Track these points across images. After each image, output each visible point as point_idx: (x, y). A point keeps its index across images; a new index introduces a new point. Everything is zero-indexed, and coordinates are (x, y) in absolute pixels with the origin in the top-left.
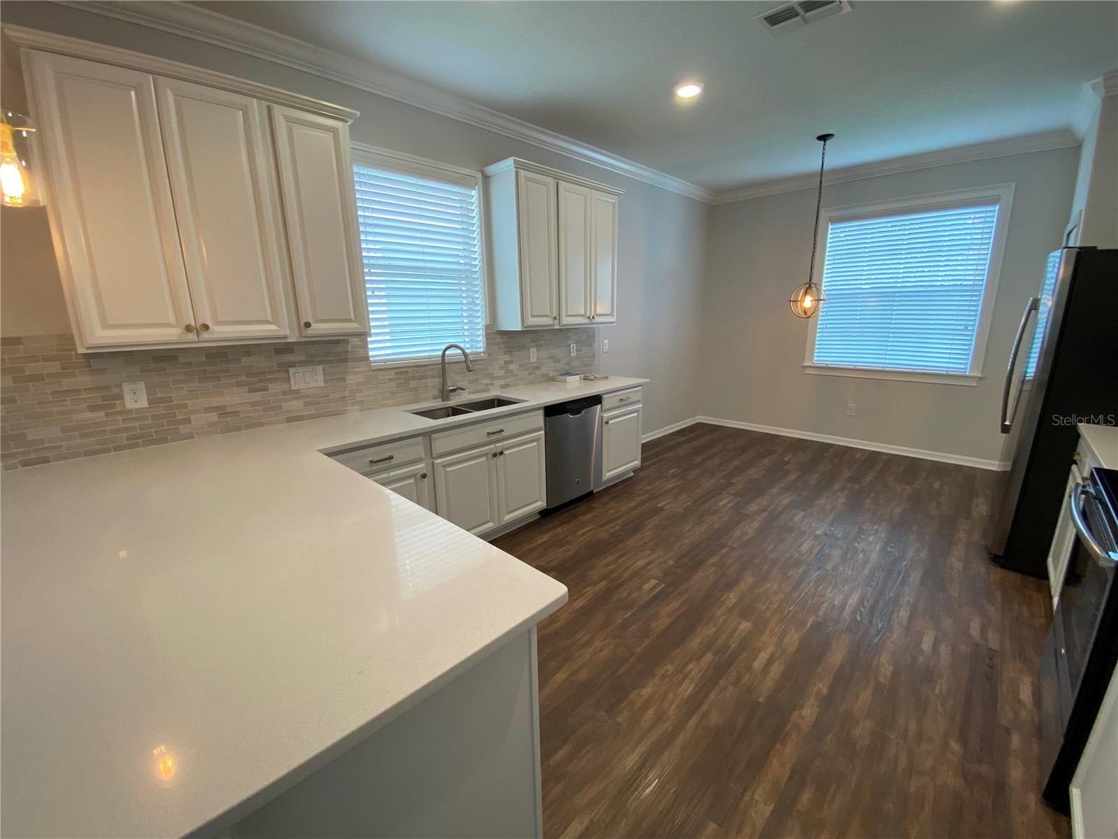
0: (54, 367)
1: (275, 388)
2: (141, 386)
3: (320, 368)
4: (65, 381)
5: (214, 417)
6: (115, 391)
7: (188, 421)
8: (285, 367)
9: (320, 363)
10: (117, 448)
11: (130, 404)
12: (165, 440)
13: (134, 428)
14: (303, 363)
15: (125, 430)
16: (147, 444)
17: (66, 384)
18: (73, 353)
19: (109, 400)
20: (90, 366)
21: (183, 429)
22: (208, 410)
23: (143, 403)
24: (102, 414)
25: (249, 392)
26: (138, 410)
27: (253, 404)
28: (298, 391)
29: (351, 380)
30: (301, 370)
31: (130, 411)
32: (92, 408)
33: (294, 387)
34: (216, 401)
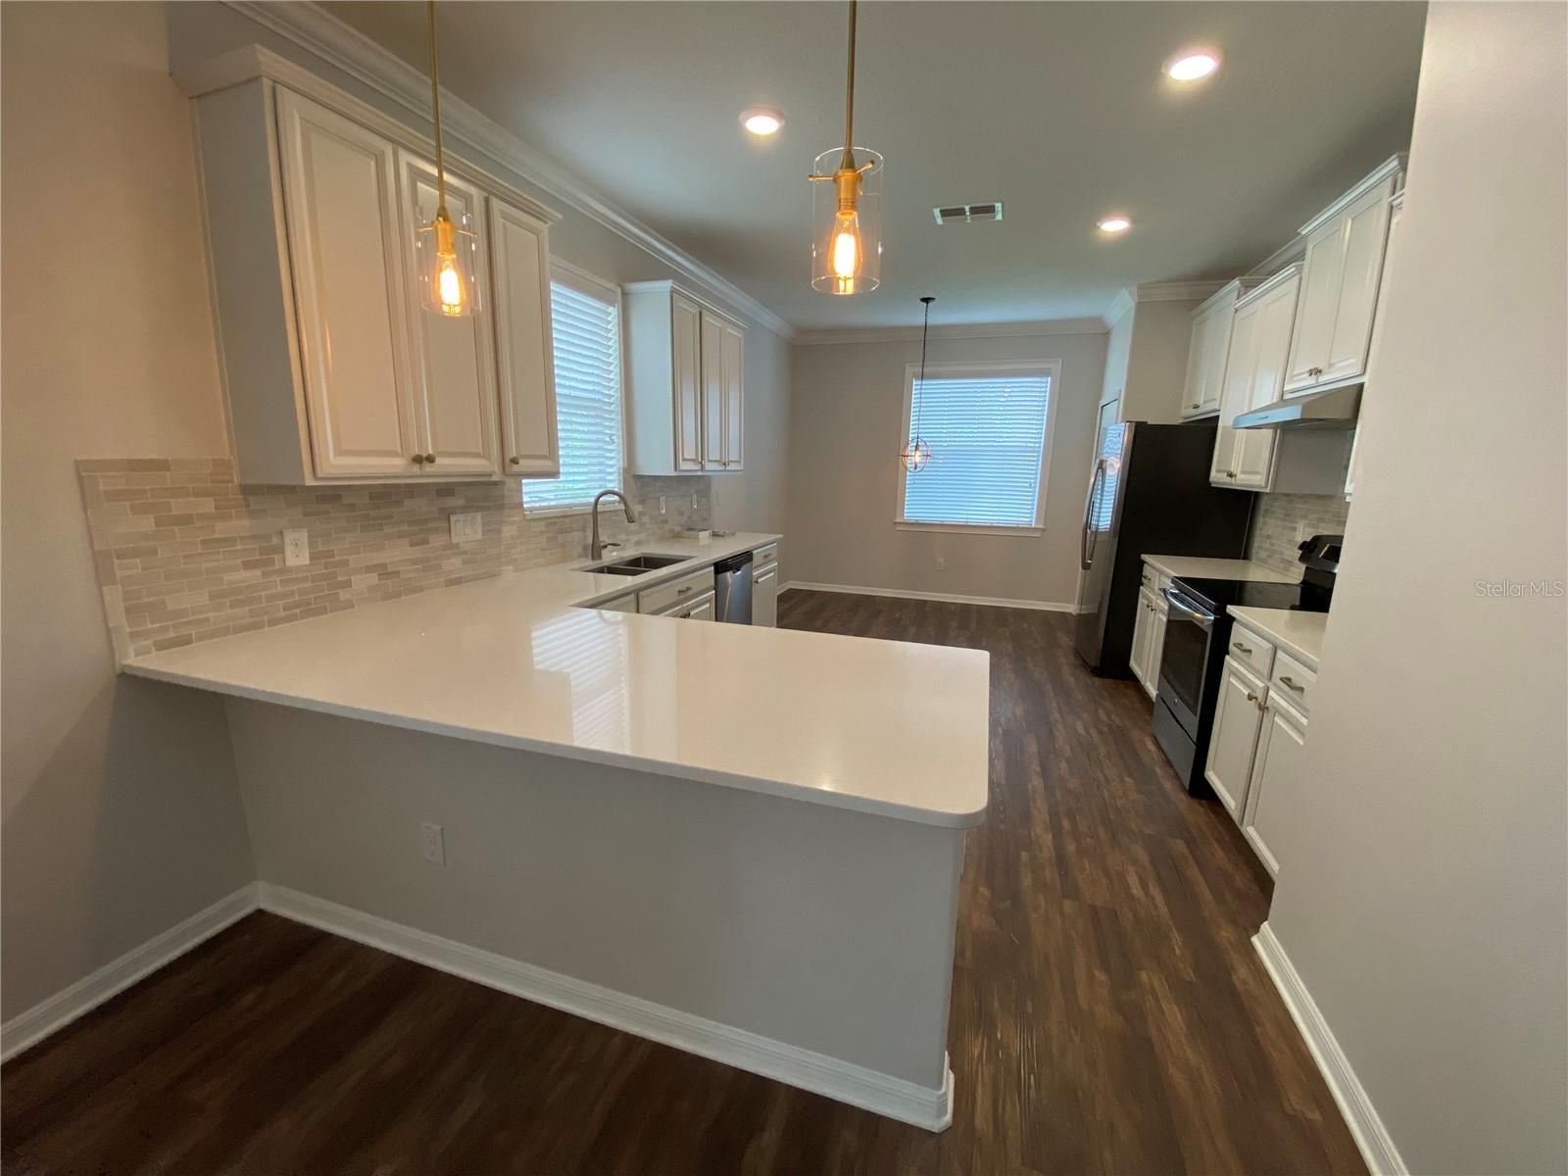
0: (208, 506)
1: (437, 540)
2: (303, 536)
3: (479, 516)
4: (219, 525)
5: (373, 579)
6: (275, 541)
7: (348, 584)
8: (447, 514)
9: (478, 509)
10: (273, 622)
11: (291, 561)
12: (322, 611)
13: (292, 593)
14: (464, 509)
15: (284, 595)
16: (307, 614)
17: (222, 529)
18: (230, 485)
19: (268, 553)
20: (248, 506)
21: (344, 595)
22: (369, 569)
23: (304, 559)
24: (258, 573)
25: (411, 545)
26: (297, 569)
27: (414, 562)
28: (457, 546)
29: (509, 531)
30: (461, 517)
31: (289, 570)
32: (247, 566)
33: (455, 540)
34: (380, 558)
